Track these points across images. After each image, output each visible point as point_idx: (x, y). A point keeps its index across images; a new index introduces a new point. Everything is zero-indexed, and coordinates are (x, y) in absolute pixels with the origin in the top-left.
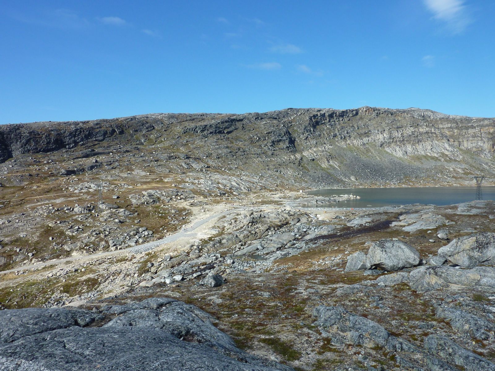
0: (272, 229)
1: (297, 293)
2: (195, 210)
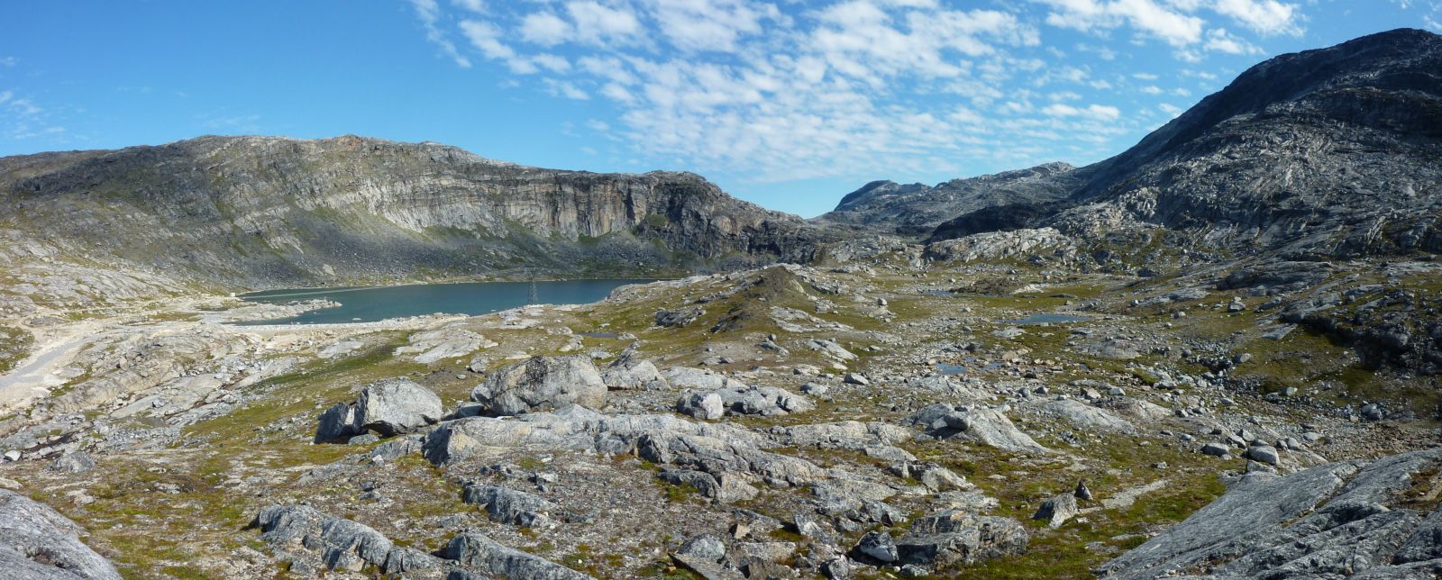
0: (180, 368)
1: (227, 486)
2: (37, 333)
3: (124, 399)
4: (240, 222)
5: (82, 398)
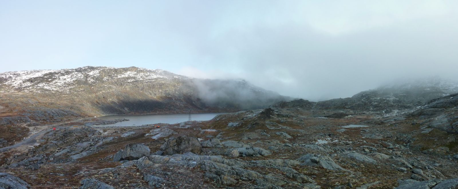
0: (77, 140)
3: (59, 150)
4: (98, 94)
5: (45, 149)
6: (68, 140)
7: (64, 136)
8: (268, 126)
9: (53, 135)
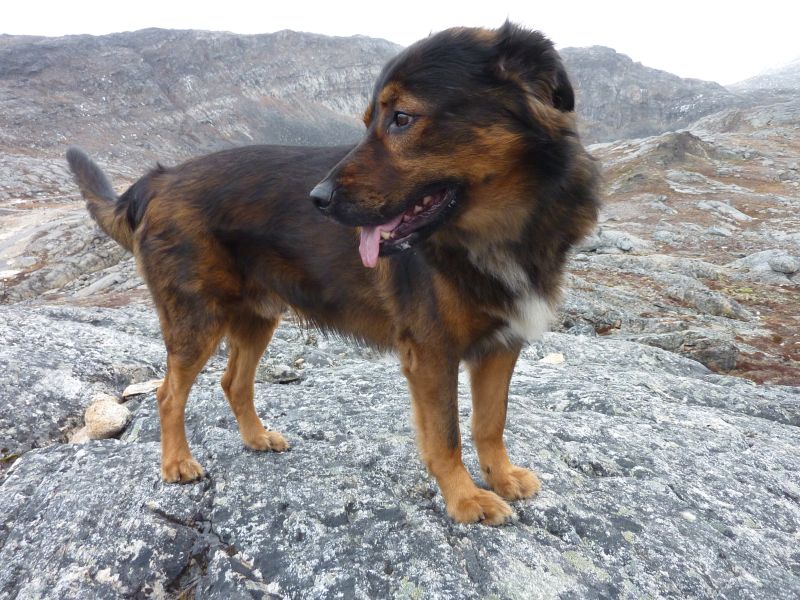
3: (85, 279)
4: (192, 112)
5: (38, 284)
6: (111, 250)
7: (99, 238)
8: (673, 186)
9: (63, 239)
